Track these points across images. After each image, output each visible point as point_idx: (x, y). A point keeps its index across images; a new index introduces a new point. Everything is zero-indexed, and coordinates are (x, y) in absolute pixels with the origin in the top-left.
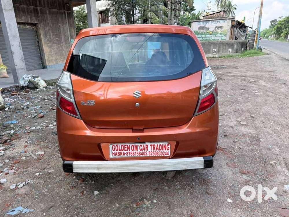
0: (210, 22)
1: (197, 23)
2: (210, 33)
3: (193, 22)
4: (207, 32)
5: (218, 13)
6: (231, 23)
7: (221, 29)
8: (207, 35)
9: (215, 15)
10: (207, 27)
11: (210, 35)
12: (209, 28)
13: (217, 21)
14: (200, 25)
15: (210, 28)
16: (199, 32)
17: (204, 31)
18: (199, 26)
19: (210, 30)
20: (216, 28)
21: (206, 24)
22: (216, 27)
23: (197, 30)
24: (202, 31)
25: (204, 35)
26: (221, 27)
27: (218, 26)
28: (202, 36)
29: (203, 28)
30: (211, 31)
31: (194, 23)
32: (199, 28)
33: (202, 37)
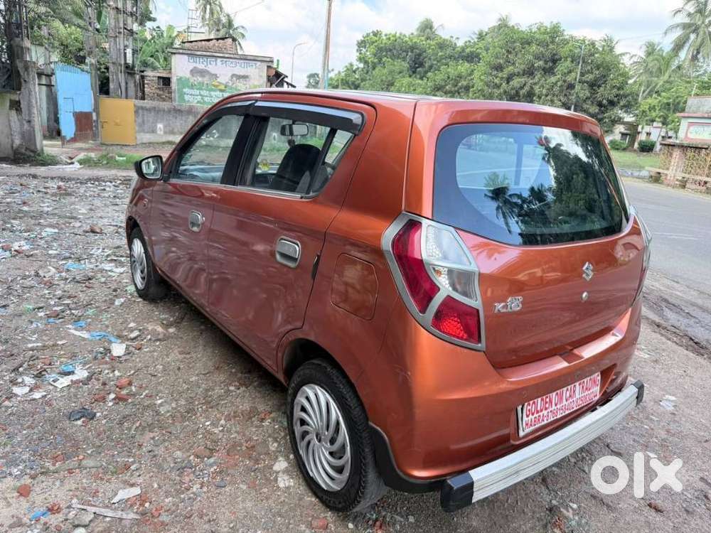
0: (219, 60)
1: (186, 57)
2: (220, 87)
3: (175, 53)
4: (213, 83)
5: (220, 41)
6: (267, 71)
7: (246, 81)
8: (215, 91)
9: (214, 45)
10: (213, 72)
11: (221, 94)
12: (216, 75)
13: (234, 60)
14: (195, 65)
15: (218, 75)
16: (192, 81)
17: (206, 80)
18: (192, 66)
19: (218, 80)
20: (235, 79)
21: (210, 64)
22: (233, 75)
23: (188, 75)
24: (200, 79)
25: (207, 90)
26: (245, 77)
27: (238, 74)
28: (202, 93)
29: (202, 73)
30: (223, 84)
31: (177, 55)
32: (191, 71)
33: (201, 95)
